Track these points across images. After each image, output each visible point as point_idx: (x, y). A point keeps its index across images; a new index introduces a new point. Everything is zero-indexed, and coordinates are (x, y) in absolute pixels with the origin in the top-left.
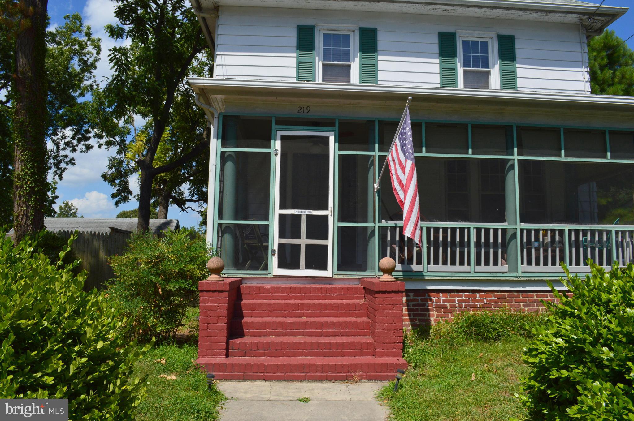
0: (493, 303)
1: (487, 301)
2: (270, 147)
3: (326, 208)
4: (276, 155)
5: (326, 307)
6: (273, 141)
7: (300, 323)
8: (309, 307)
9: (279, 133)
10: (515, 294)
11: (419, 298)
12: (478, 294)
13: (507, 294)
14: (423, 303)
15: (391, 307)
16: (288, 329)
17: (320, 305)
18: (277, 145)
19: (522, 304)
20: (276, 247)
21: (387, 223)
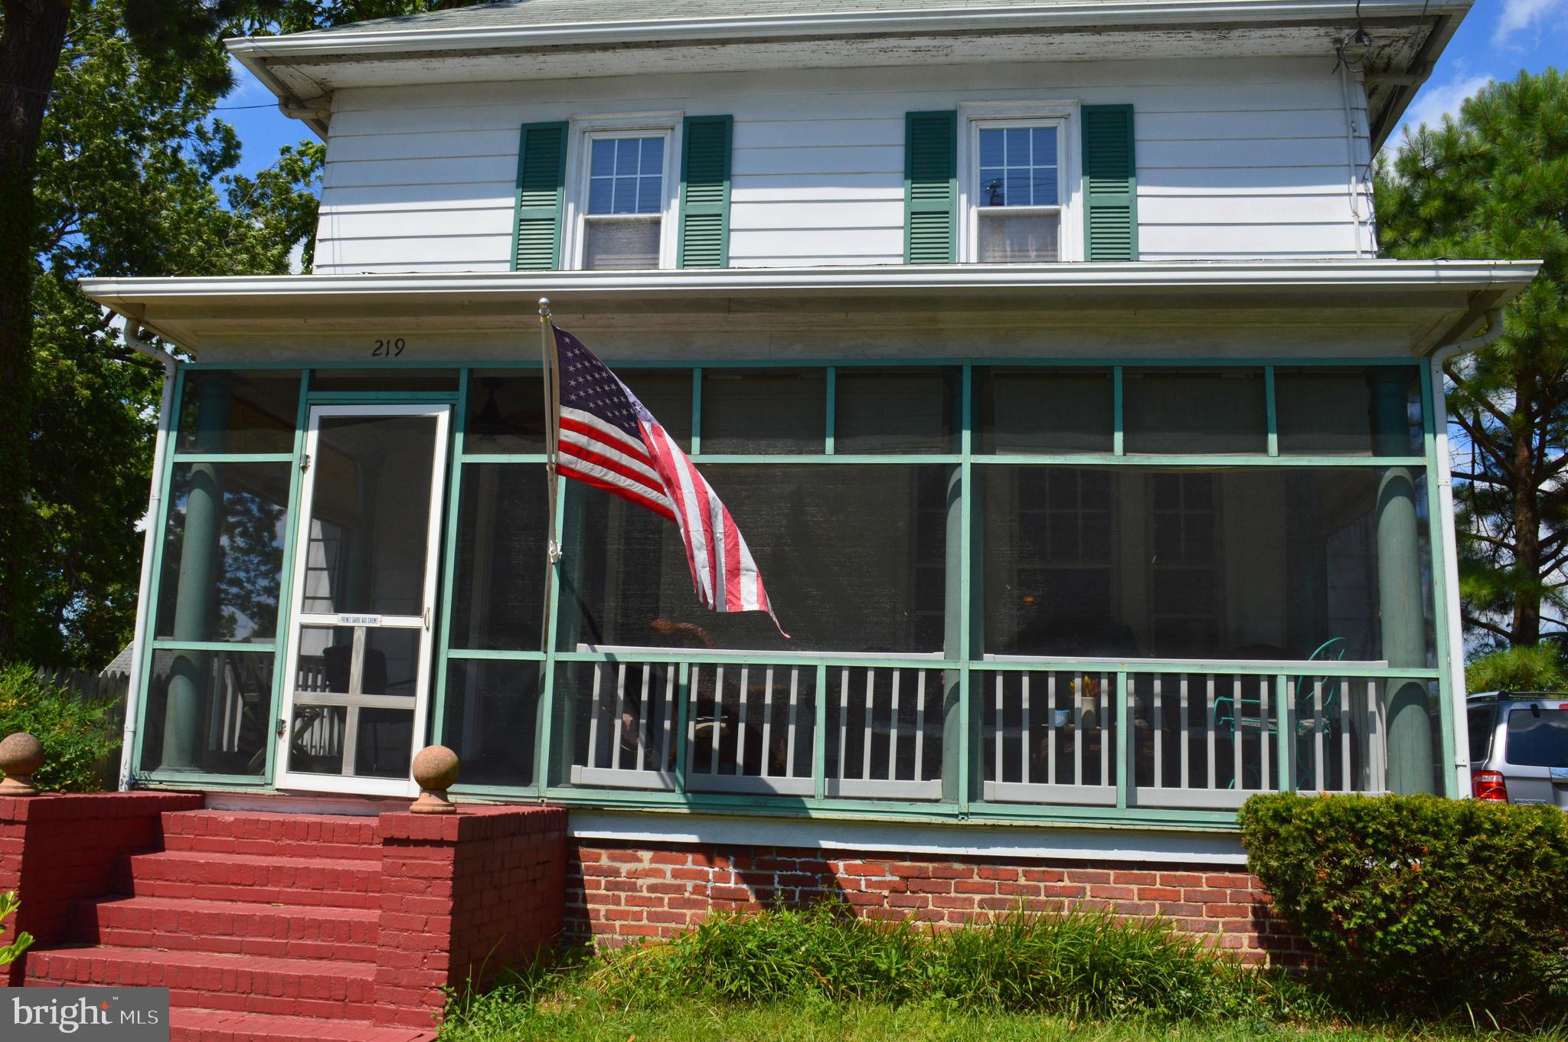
0: (886, 893)
1: (869, 884)
2: (289, 449)
3: (416, 610)
4: (304, 468)
5: (337, 878)
6: (298, 433)
7: (235, 919)
8: (295, 876)
9: (317, 412)
10: (957, 866)
11: (668, 868)
12: (841, 864)
13: (930, 866)
14: (678, 882)
15: (421, 884)
16: (204, 933)
17: (322, 871)
18: (309, 442)
19: (977, 897)
20: (287, 715)
21: (594, 651)
